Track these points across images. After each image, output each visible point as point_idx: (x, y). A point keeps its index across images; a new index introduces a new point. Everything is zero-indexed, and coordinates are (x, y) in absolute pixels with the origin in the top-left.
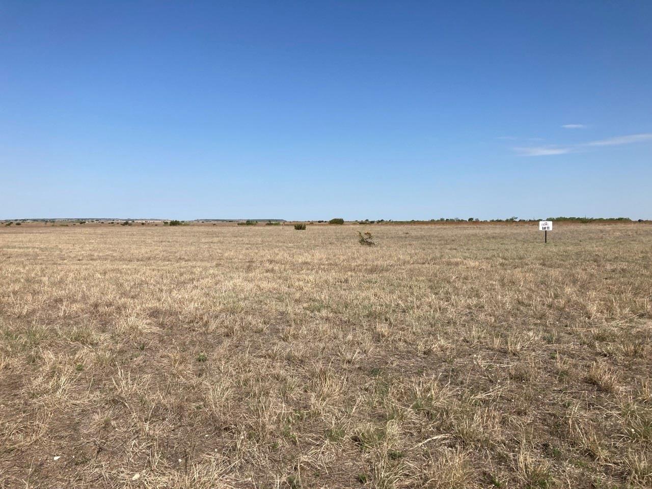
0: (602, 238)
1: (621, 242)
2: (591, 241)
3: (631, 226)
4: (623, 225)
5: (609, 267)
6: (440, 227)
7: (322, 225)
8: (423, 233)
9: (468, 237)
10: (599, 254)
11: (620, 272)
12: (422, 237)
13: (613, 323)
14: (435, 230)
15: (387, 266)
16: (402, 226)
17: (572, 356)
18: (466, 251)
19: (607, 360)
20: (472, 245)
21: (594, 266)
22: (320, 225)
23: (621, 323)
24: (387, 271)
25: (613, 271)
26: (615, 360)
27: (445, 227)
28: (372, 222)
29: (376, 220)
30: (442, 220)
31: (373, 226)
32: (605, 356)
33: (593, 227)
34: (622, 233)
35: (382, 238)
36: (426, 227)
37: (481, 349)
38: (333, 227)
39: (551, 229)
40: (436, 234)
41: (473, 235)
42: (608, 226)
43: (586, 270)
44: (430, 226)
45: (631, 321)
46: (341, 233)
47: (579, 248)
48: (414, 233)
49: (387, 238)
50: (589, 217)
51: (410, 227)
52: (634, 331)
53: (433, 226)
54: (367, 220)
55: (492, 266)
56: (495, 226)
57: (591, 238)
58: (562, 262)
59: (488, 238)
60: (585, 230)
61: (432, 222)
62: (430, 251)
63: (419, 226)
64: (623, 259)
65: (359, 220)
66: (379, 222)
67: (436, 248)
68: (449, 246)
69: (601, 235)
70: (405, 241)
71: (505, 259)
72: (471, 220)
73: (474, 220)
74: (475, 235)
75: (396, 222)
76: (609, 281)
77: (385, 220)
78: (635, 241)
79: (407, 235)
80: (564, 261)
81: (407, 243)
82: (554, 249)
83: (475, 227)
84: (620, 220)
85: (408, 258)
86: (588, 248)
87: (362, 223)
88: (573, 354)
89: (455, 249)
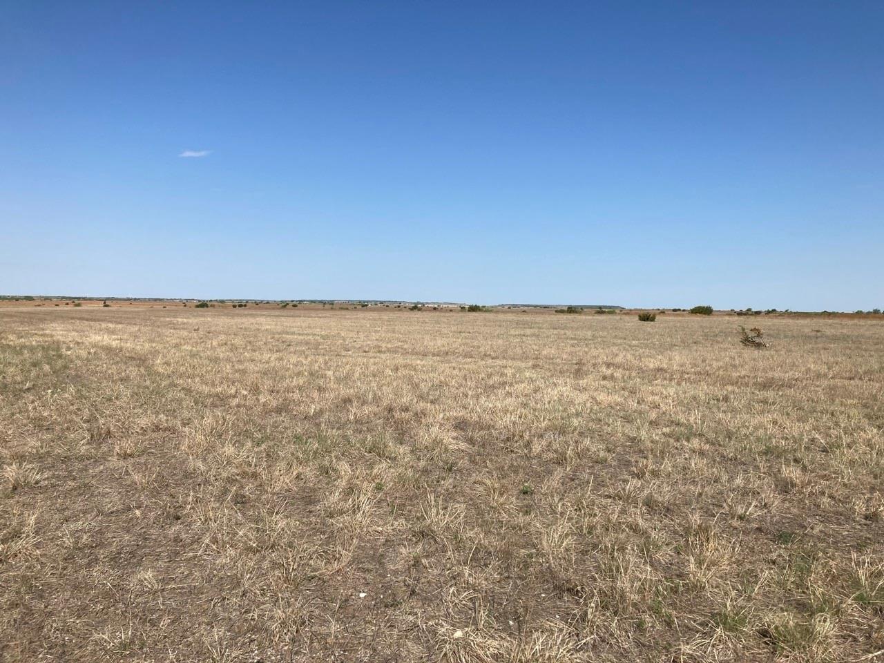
6: (873, 322)
7: (679, 315)
8: (845, 331)
12: (845, 338)
14: (867, 327)
15: (790, 379)
22: (676, 315)
24: (790, 387)
28: (758, 313)
29: (764, 309)
30: (876, 312)
31: (759, 318)
35: (776, 337)
36: (849, 322)
38: (697, 318)
40: (867, 333)
44: (855, 321)
46: (711, 327)
48: (829, 331)
49: (785, 337)
51: (822, 321)
53: (861, 322)
54: (749, 310)
61: (859, 315)
62: (861, 360)
63: (837, 321)
65: (737, 309)
66: (768, 312)
70: (816, 343)
75: (797, 313)
77: (778, 310)
79: (819, 334)
81: (820, 346)
85: (823, 369)
87: (740, 314)
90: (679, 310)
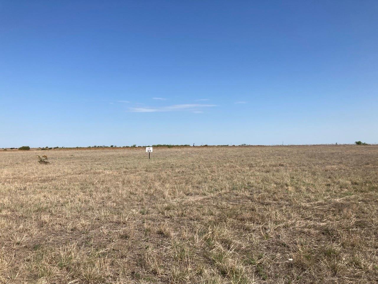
0: (176, 155)
1: (184, 157)
2: (171, 157)
3: (189, 149)
4: (186, 148)
5: (177, 170)
6: (93, 151)
7: (13, 151)
8: (82, 155)
9: (109, 157)
10: (173, 164)
11: (181, 173)
12: (81, 158)
13: (175, 200)
14: (90, 153)
15: (55, 177)
16: (70, 151)
17: (153, 220)
18: (106, 165)
19: (169, 220)
20: (110, 161)
21: (170, 170)
22: (12, 151)
23: (179, 200)
24: (55, 180)
25: (179, 172)
26: (173, 219)
27: (96, 151)
28: (51, 149)
29: (53, 147)
30: (95, 147)
31: (50, 151)
32: (169, 218)
33: (173, 149)
34: (185, 153)
35: (55, 159)
36: (85, 151)
37: (106, 223)
38: (21, 152)
39: (152, 151)
40: (90, 155)
41: (111, 156)
42: (179, 149)
43: (166, 173)
44: (87, 151)
45: (183, 197)
46: (27, 156)
47: (165, 161)
48: (76, 155)
49: (59, 158)
50: (172, 144)
51: (74, 151)
52: (183, 204)
53: (89, 151)
54: (47, 147)
55: (119, 173)
56: (124, 150)
57: (171, 156)
58: (156, 169)
59: (120, 157)
60: (169, 151)
61: (89, 148)
62: (85, 166)
63: (80, 151)
64: (184, 166)
65: (42, 147)
66: (55, 148)
67: (89, 164)
68: (96, 163)
69: (176, 153)
70: (70, 160)
71: (127, 169)
72: (112, 146)
73: (114, 147)
74: (113, 155)
75: (67, 148)
76: (176, 178)
77: (59, 147)
78: (189, 156)
79: (72, 157)
80: (157, 168)
81: (71, 161)
82: (153, 162)
83: (114, 150)
84: (186, 146)
85: (70, 171)
86: (169, 161)
87: (43, 149)
88: (154, 219)
89: (100, 164)
90: (14, 148)
